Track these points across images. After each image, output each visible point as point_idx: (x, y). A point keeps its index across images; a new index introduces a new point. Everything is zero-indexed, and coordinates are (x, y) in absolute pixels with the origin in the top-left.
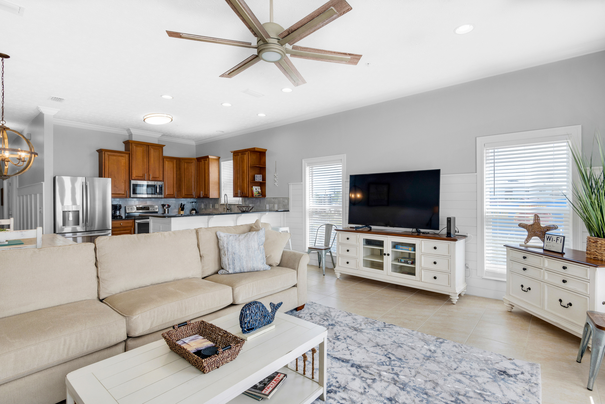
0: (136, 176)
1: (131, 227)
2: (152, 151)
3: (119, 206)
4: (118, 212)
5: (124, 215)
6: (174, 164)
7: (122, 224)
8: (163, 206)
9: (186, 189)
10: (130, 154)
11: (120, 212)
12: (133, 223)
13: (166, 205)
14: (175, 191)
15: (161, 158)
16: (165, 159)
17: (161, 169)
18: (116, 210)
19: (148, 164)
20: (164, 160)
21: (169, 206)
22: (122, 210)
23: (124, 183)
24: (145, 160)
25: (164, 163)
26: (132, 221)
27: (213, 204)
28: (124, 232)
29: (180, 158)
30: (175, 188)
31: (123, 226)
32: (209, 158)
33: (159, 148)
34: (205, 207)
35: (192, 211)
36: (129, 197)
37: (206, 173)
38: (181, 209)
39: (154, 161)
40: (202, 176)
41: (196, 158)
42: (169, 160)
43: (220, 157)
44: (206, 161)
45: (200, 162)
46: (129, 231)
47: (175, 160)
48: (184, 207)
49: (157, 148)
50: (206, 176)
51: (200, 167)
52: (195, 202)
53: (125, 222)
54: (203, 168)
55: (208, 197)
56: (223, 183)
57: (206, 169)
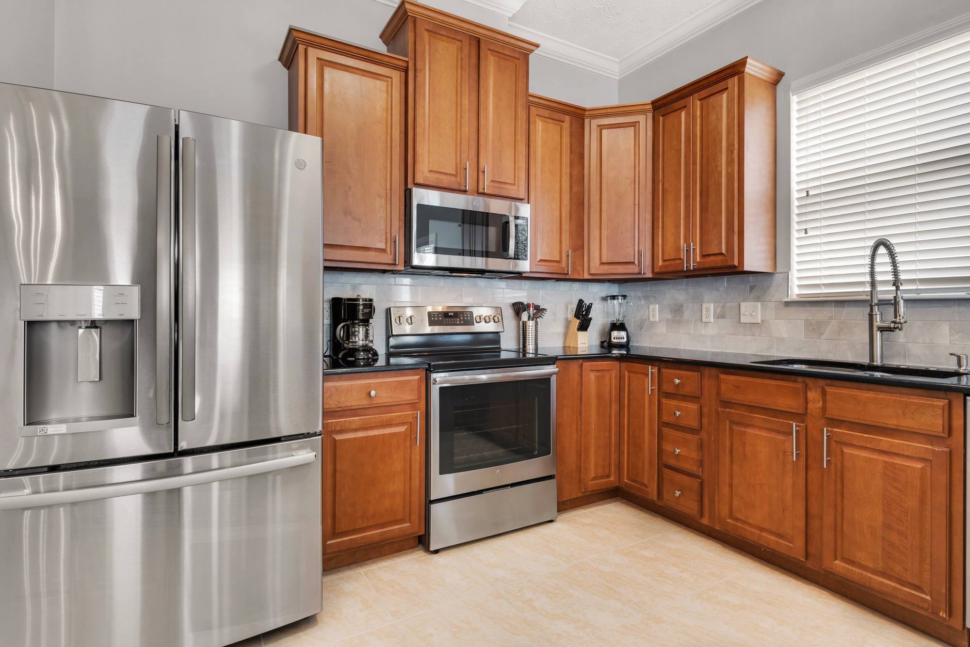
0: (431, 171)
1: (413, 405)
2: (491, 66)
3: (365, 306)
4: (361, 331)
5: (384, 343)
6: (564, 133)
7: (373, 393)
8: (519, 308)
9: (604, 242)
10: (406, 71)
11: (367, 330)
12: (419, 388)
13: (528, 306)
14: (565, 247)
15: (521, 102)
16: (533, 109)
17: (522, 149)
18: (354, 324)
19: (474, 120)
20: (532, 114)
21: (539, 311)
22: (377, 323)
23: (383, 201)
24: (466, 101)
25: (532, 126)
26: (417, 377)
27: (722, 304)
28: (385, 433)
29: (584, 110)
30: (564, 237)
31: (379, 402)
32: (743, 72)
33: (517, 56)
34: (670, 316)
35: (615, 334)
36: (405, 266)
37: (719, 154)
38: (580, 323)
39: (496, 108)
40: (695, 171)
41: (653, 103)
42: (546, 113)
43: (781, 75)
44: (725, 96)
45: (672, 114)
46: (406, 429)
47: (567, 118)
48: (589, 317)
49: (509, 56)
50: (719, 169)
51: (677, 136)
52: (624, 297)
53: (387, 380)
54: (697, 136)
55: (735, 267)
56: (798, 199)
57: (720, 134)
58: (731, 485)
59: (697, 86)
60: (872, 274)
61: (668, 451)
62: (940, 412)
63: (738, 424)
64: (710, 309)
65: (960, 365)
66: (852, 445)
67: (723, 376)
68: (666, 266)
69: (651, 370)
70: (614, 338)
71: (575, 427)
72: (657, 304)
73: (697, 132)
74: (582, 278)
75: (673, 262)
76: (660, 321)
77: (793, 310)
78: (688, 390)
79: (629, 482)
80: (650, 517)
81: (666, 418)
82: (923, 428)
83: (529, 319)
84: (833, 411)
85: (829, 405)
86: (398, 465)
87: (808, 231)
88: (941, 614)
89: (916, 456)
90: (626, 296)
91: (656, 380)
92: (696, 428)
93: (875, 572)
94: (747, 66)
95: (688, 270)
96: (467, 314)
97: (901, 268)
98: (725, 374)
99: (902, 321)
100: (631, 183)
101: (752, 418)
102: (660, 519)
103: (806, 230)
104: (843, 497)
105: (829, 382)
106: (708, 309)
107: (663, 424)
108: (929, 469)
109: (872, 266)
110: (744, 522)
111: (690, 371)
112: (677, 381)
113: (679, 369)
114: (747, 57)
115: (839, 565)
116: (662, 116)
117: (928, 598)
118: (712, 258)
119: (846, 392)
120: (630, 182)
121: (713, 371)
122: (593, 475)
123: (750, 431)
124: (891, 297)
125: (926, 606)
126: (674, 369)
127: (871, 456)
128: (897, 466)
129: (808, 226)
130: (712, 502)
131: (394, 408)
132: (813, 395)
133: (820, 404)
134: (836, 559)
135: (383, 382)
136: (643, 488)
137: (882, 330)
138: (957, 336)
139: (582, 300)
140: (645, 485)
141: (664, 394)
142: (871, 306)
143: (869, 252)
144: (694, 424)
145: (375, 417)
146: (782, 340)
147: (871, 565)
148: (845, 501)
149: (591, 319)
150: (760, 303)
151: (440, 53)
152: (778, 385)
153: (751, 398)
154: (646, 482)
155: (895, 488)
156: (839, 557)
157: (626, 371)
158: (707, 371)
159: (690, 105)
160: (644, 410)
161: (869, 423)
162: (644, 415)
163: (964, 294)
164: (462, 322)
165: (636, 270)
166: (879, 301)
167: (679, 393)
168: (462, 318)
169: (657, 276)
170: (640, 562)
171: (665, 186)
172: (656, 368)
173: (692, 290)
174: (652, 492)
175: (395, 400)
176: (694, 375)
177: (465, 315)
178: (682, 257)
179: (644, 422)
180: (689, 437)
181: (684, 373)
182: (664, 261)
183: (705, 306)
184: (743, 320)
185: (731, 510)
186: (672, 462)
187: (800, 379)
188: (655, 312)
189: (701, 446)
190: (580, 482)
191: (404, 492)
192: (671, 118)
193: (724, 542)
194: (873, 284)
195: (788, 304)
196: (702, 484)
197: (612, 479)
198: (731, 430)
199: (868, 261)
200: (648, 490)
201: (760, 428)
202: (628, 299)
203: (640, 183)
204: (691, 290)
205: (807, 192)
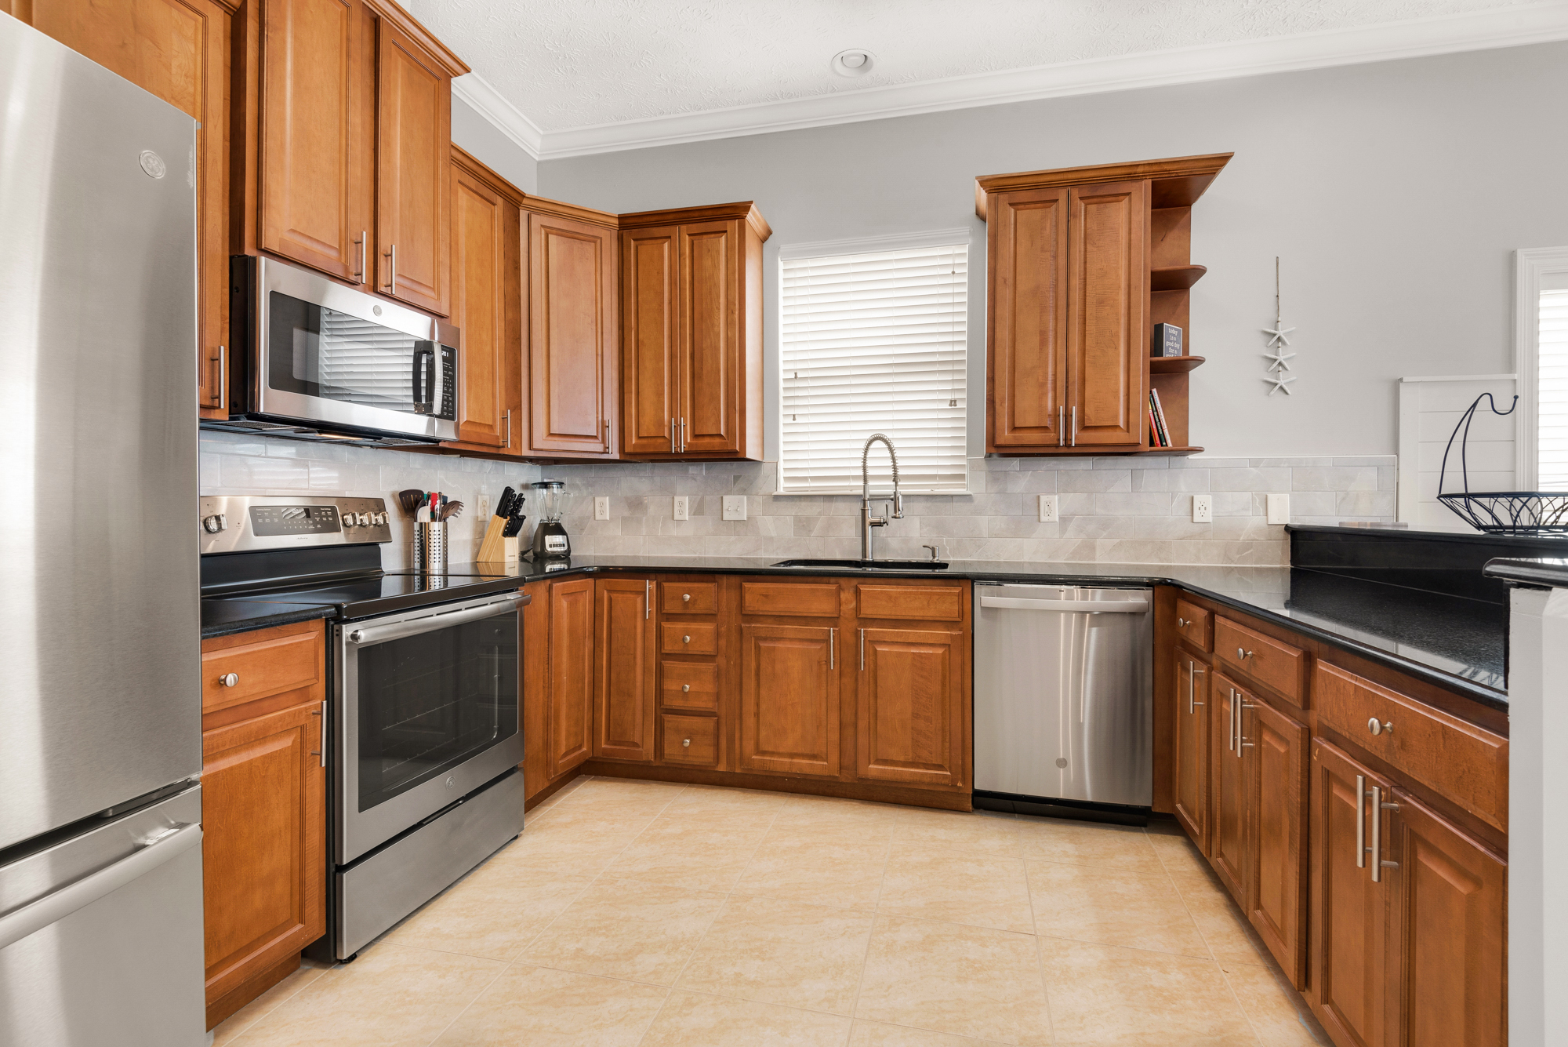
0: (293, 231)
2: (396, 72)
6: (496, 223)
7: (230, 679)
8: (411, 502)
9: (555, 402)
13: (434, 497)
14: (500, 404)
15: (442, 154)
16: (454, 170)
19: (370, 160)
24: (356, 119)
25: (452, 199)
26: (311, 636)
27: (700, 497)
28: (252, 757)
29: (523, 196)
30: (498, 388)
31: (240, 695)
32: (744, 218)
33: (437, 73)
34: (626, 513)
35: (550, 540)
36: (230, 413)
37: (716, 311)
38: (508, 524)
39: (406, 150)
40: (682, 326)
41: (622, 218)
42: (472, 182)
43: (770, 233)
44: (723, 239)
45: (650, 242)
46: (294, 742)
47: (500, 201)
48: (520, 514)
49: (424, 67)
50: (716, 329)
51: (658, 273)
52: (561, 484)
53: (256, 649)
54: (686, 280)
55: (736, 452)
56: (785, 380)
57: (717, 285)
58: (757, 715)
59: (685, 215)
60: (865, 468)
61: (672, 690)
62: (956, 598)
63: (765, 639)
64: (683, 504)
65: (934, 557)
66: (884, 642)
67: (747, 585)
68: (643, 446)
69: (650, 586)
70: (550, 546)
71: (542, 683)
72: (606, 496)
73: (686, 275)
74: (518, 454)
75: (652, 441)
76: (611, 519)
77: (782, 504)
78: (701, 607)
79: (609, 747)
80: (641, 786)
81: (668, 648)
82: (943, 615)
83: (433, 518)
84: (867, 611)
85: (863, 604)
86: (279, 815)
87: (796, 417)
88: (958, 785)
89: (939, 642)
90: (563, 483)
91: (655, 599)
92: (712, 654)
93: (905, 764)
94: (750, 213)
95: (677, 453)
96: (326, 511)
97: (899, 463)
98: (748, 582)
99: (901, 516)
100: (592, 322)
101: (783, 629)
102: (654, 785)
103: (794, 416)
104: (876, 697)
105: (861, 580)
106: (681, 504)
107: (663, 656)
108: (947, 653)
109: (865, 459)
110: (772, 754)
111: (702, 581)
112: (687, 597)
113: (687, 581)
114: (751, 202)
115: (874, 769)
116: (634, 240)
117: (949, 773)
118: (707, 440)
119: (878, 589)
120: (590, 322)
121: (734, 580)
122: (563, 750)
123: (780, 645)
124: (891, 491)
125: (946, 781)
126: (679, 581)
127: (901, 650)
128: (924, 655)
129: (797, 411)
130: (731, 740)
131: (266, 704)
132: (847, 596)
133: (854, 604)
134: (870, 764)
135: (248, 654)
136: (632, 749)
137: (873, 525)
138: (925, 530)
139: (511, 489)
140: (636, 745)
141: (664, 616)
142: (864, 501)
143: (863, 445)
144: (709, 649)
145: (233, 729)
146: (771, 539)
147: (902, 758)
148: (879, 701)
149: (524, 517)
150: (745, 497)
151: (312, 12)
152: (812, 589)
153: (782, 606)
154: (637, 740)
155: (922, 676)
156: (872, 761)
157: (605, 591)
158: (725, 580)
159: (676, 238)
160: (635, 642)
161: (900, 617)
162: (635, 649)
163: (929, 490)
164: (319, 526)
165: (599, 447)
166: (870, 496)
167: (688, 612)
168: (318, 519)
169: (628, 458)
170: (674, 843)
171: (641, 337)
172: (655, 582)
173: (659, 478)
174: (647, 751)
175: (273, 687)
176: (709, 587)
177: (323, 513)
178: (666, 435)
179: (635, 658)
180: (703, 666)
181: (696, 585)
182: (639, 438)
183: (677, 499)
184: (726, 516)
185: (757, 744)
186: (678, 703)
187: (833, 580)
188: (604, 506)
189: (718, 675)
190: (547, 765)
191: (291, 866)
192: (647, 249)
193: (740, 787)
194: (865, 478)
195: (777, 498)
196: (718, 723)
197: (584, 749)
198: (758, 648)
199: (861, 455)
200: (640, 749)
201: (791, 640)
202: (565, 487)
203: (604, 326)
204: (657, 479)
205: (796, 374)
